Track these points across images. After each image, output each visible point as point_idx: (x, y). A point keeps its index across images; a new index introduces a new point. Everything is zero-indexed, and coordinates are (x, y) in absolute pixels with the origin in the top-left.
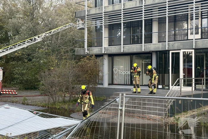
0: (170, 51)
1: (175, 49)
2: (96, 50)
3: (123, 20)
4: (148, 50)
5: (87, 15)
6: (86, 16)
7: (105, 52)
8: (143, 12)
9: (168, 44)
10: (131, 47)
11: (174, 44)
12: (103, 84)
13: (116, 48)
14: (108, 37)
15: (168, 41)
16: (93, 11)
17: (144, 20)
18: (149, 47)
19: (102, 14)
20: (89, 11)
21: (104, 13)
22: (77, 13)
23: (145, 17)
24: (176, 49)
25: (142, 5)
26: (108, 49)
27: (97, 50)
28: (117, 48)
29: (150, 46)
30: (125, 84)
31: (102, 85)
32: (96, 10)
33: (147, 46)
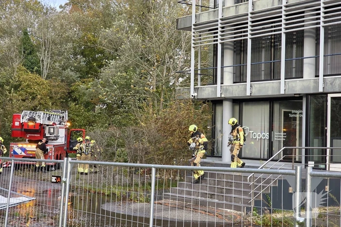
0: (328, 95)
1: (335, 91)
2: (207, 92)
3: (252, 35)
4: (290, 92)
5: (194, 25)
6: (192, 26)
7: (223, 96)
8: (284, 17)
9: (324, 80)
10: (263, 85)
11: (334, 80)
12: (221, 157)
13: (240, 86)
14: (232, 65)
15: (324, 76)
16: (205, 18)
17: (285, 33)
18: (293, 87)
19: (217, 23)
20: (198, 18)
21: (222, 20)
22: (179, 20)
23: (286, 29)
24: (337, 90)
25: (281, 6)
26: (227, 89)
27: (210, 91)
28: (241, 88)
29: (294, 85)
30: (262, 157)
31: (220, 159)
32: (209, 15)
33: (290, 84)
